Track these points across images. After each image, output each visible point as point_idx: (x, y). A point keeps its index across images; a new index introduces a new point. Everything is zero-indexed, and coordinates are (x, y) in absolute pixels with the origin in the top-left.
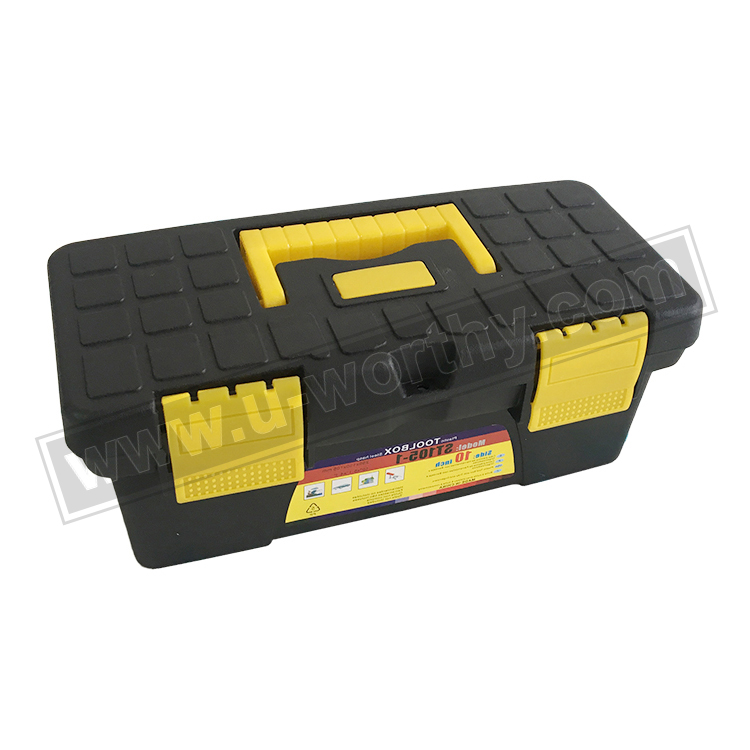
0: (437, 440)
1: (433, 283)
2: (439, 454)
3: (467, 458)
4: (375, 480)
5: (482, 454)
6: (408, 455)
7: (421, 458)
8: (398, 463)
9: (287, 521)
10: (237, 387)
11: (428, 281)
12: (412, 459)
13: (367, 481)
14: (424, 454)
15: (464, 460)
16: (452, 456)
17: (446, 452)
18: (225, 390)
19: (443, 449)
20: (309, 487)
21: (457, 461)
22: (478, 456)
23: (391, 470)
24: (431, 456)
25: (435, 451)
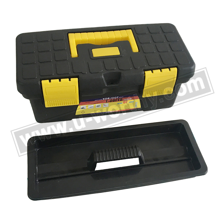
0: (118, 97)
1: (119, 54)
2: (118, 101)
3: (127, 103)
4: (100, 106)
5: (131, 102)
6: (109, 100)
7: (113, 101)
8: (107, 102)
9: (76, 115)
10: (61, 79)
11: (118, 53)
12: (110, 102)
13: (98, 106)
14: (114, 101)
15: (126, 103)
16: (122, 102)
17: (121, 101)
18: (58, 80)
19: (120, 100)
20: (82, 106)
21: (124, 103)
22: (130, 102)
23: (104, 104)
24: (116, 101)
25: (117, 100)
